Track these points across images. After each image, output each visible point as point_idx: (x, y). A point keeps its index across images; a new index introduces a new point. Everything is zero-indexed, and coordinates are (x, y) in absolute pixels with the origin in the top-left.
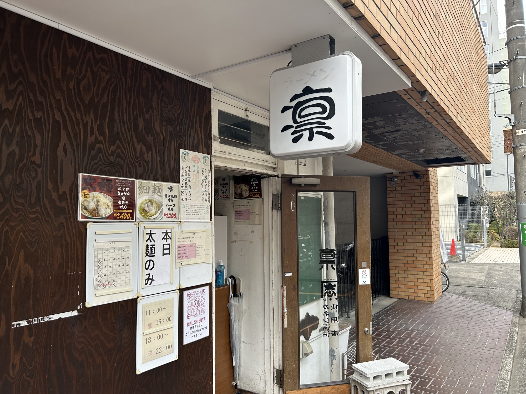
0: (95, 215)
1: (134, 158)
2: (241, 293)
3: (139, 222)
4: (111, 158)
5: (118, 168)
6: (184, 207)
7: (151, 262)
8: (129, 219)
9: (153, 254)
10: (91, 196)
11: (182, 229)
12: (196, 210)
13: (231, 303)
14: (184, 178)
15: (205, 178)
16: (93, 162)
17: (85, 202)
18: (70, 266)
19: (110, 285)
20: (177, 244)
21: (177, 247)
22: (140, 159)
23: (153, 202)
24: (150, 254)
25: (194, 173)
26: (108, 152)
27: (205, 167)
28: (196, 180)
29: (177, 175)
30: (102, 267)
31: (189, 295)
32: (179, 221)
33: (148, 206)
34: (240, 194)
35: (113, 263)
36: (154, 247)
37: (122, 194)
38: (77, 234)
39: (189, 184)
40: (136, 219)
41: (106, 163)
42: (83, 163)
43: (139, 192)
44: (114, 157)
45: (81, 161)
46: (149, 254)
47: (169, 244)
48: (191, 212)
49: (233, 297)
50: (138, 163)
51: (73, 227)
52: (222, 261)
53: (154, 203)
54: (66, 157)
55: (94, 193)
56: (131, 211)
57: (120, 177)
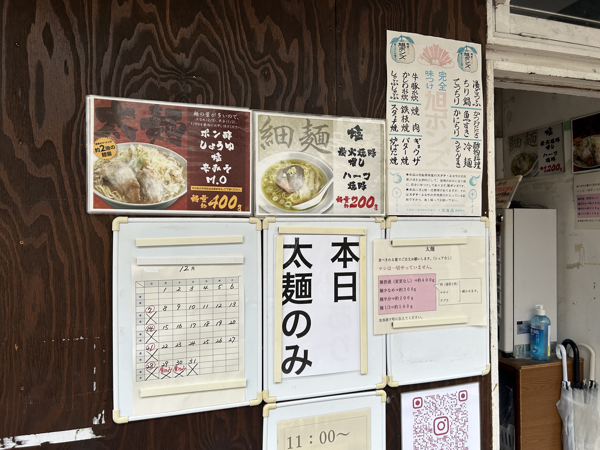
0: (136, 197)
1: (248, 57)
2: (592, 382)
3: (264, 217)
4: (181, 58)
5: (200, 82)
6: (400, 180)
7: (302, 317)
8: (235, 209)
9: (306, 296)
10: (122, 151)
11: (392, 235)
12: (437, 188)
13: (566, 401)
14: (399, 106)
15: (466, 103)
16: (127, 69)
17: (106, 167)
18: (69, 323)
19: (183, 370)
20: (379, 273)
21: (376, 282)
22: (265, 59)
23: (303, 167)
24: (297, 296)
25: (430, 92)
26: (171, 44)
27: (463, 75)
28: (436, 110)
29: (378, 99)
30: (157, 326)
31: (418, 403)
32: (384, 215)
33: (289, 178)
34: (589, 158)
35: (189, 319)
36: (310, 281)
37: (212, 147)
38: (88, 245)
39: (413, 119)
40: (254, 210)
41: (166, 71)
42: (98, 72)
43: (263, 142)
44: (190, 56)
45: (94, 66)
46: (294, 297)
47: (354, 274)
48: (421, 193)
49: (570, 388)
50: (261, 69)
51: (77, 228)
52: (542, 307)
53: (306, 170)
54: (53, 56)
55: (132, 146)
56: (240, 190)
57: (208, 103)
